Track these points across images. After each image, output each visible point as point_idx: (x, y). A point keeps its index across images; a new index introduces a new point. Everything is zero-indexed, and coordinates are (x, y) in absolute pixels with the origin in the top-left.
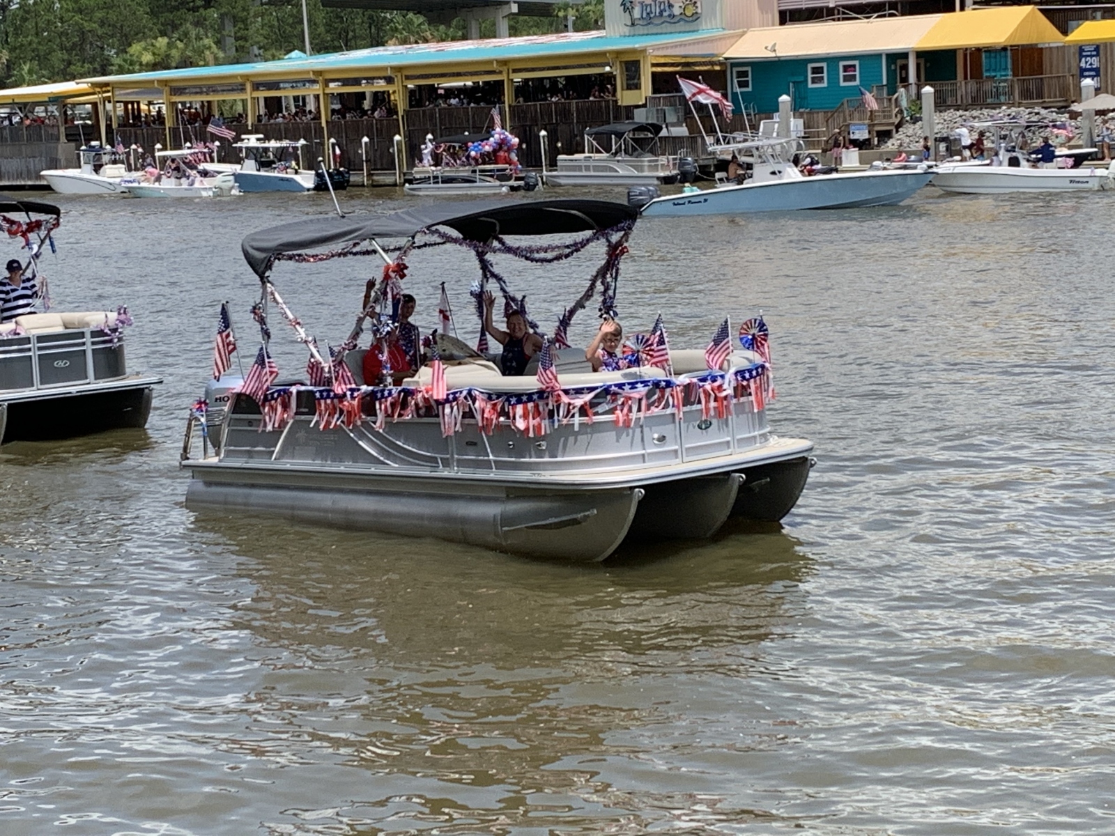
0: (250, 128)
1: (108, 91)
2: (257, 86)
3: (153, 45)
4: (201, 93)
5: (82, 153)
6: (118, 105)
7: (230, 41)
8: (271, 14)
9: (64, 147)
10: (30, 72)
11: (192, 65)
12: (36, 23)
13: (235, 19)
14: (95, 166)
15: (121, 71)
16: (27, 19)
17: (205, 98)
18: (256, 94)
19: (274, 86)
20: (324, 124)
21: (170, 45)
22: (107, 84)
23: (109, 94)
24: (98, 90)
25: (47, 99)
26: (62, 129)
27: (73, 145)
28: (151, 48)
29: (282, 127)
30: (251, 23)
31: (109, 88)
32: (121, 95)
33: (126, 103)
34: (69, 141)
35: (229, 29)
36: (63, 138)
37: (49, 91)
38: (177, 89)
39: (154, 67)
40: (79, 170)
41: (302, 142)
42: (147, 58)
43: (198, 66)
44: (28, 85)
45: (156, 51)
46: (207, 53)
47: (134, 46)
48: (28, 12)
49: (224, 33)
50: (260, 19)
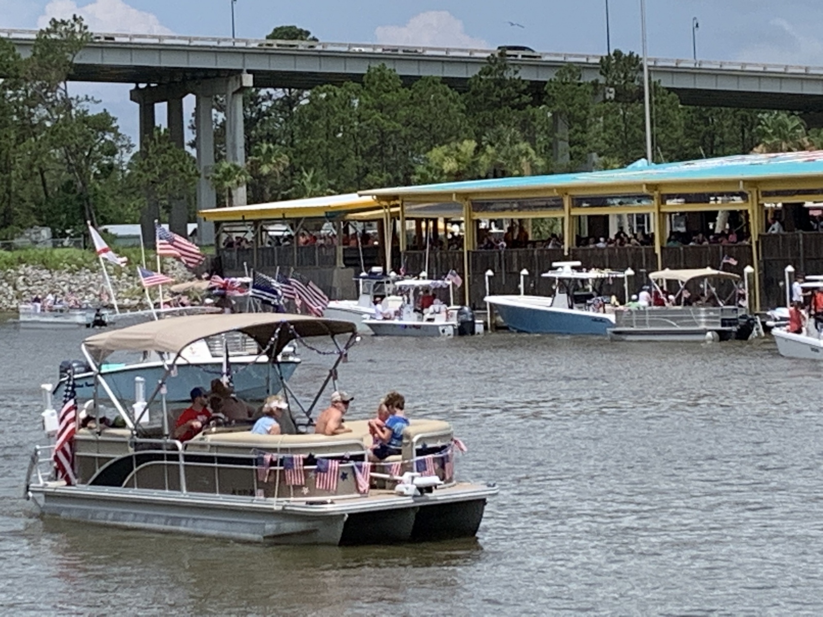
0: (566, 254)
1: (397, 206)
2: (577, 202)
3: (457, 150)
4: (512, 209)
5: (361, 281)
6: (408, 222)
7: (563, 146)
8: (618, 113)
9: (340, 274)
10: (314, 181)
11: (504, 174)
12: (328, 122)
13: (572, 119)
15: (424, 181)
16: (317, 118)
17: (517, 216)
18: (576, 212)
19: (600, 201)
20: (658, 251)
21: (479, 149)
22: (395, 197)
23: (398, 209)
24: (384, 203)
25: (323, 214)
26: (340, 250)
27: (351, 270)
28: (455, 153)
29: (606, 253)
30: (591, 125)
31: (398, 202)
32: (411, 210)
33: (419, 221)
34: (347, 266)
35: (563, 132)
36: (340, 263)
37: (326, 204)
38: (480, 203)
39: (458, 176)
40: (356, 302)
41: (630, 272)
42: (450, 165)
43: (511, 176)
44: (311, 196)
45: (461, 157)
46: (524, 160)
47: (434, 150)
48: (318, 108)
49: (557, 135)
50: (601, 119)
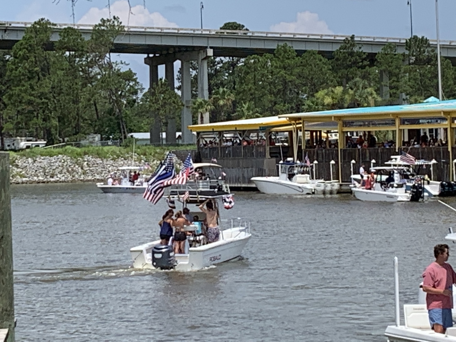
0: (397, 151)
1: (300, 123)
2: (403, 122)
3: (332, 91)
4: (364, 125)
5: (280, 166)
6: (306, 133)
7: (386, 89)
8: (416, 71)
9: (268, 161)
10: (248, 109)
11: (359, 106)
12: (255, 75)
13: (391, 74)
14: (289, 175)
15: (310, 110)
16: (248, 73)
17: (367, 129)
18: (402, 127)
19: (415, 121)
20: (450, 149)
21: (345, 92)
22: (299, 118)
23: (301, 125)
24: (293, 122)
25: (258, 128)
26: (268, 149)
27: (274, 160)
28: (331, 93)
29: (420, 150)
30: (401, 78)
31: (301, 121)
32: (309, 126)
33: (312, 132)
34: (272, 157)
35: (386, 81)
36: (268, 155)
37: (260, 122)
38: (347, 122)
39: (333, 107)
40: (278, 178)
41: (434, 161)
42: (328, 100)
43: (363, 107)
44: (247, 119)
45: (334, 96)
46: (370, 98)
47: (320, 92)
48: (249, 68)
49: (383, 83)
50: (407, 74)
